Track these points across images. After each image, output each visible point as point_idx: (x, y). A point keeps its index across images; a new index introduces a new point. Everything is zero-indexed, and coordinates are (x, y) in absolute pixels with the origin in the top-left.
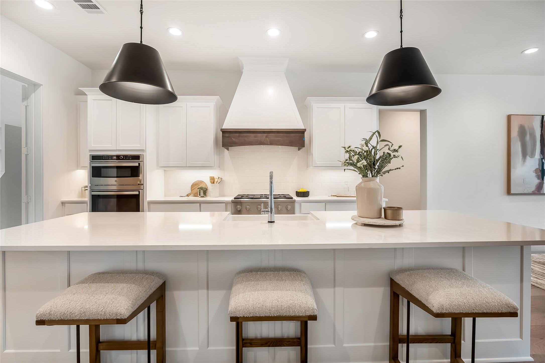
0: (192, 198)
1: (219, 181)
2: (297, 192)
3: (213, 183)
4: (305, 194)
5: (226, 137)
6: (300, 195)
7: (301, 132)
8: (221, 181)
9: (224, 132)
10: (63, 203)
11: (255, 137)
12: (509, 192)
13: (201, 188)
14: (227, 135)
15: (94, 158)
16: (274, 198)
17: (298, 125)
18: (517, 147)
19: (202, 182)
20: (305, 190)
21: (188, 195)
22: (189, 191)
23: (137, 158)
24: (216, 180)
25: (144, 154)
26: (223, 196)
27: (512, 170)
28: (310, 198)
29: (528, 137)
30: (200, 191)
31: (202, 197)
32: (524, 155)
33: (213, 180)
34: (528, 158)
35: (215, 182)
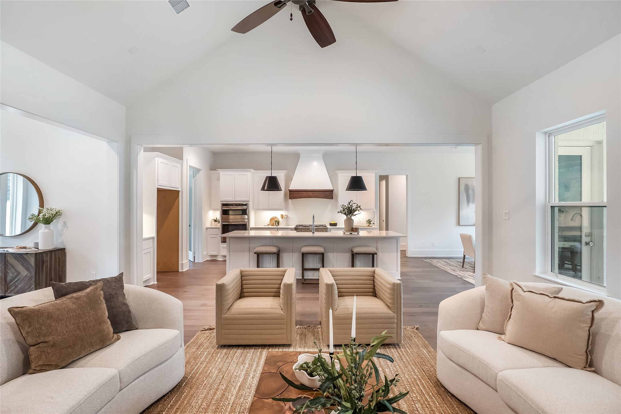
0: (270, 226)
1: (286, 217)
2: (330, 223)
3: (283, 218)
4: (335, 225)
5: (291, 194)
6: (331, 225)
7: (331, 191)
8: (287, 217)
9: (291, 191)
10: (207, 228)
11: (306, 194)
12: (459, 224)
13: (276, 221)
14: (292, 193)
15: (224, 205)
16: (315, 226)
17: (330, 187)
18: (464, 197)
19: (276, 217)
20: (335, 222)
21: (268, 225)
22: (269, 223)
23: (246, 205)
24: (284, 217)
25: (249, 203)
26: (288, 226)
27: (460, 211)
28: (337, 227)
29: (470, 191)
30: (276, 222)
31: (276, 226)
32: (468, 201)
33: (282, 216)
34: (471, 203)
35: (284, 218)
